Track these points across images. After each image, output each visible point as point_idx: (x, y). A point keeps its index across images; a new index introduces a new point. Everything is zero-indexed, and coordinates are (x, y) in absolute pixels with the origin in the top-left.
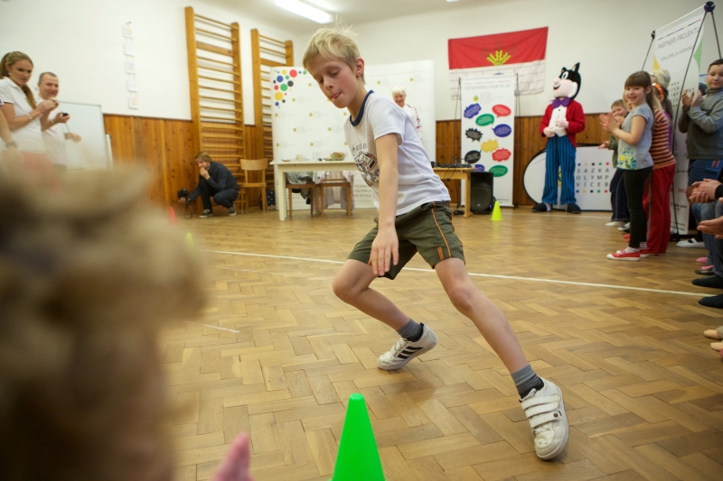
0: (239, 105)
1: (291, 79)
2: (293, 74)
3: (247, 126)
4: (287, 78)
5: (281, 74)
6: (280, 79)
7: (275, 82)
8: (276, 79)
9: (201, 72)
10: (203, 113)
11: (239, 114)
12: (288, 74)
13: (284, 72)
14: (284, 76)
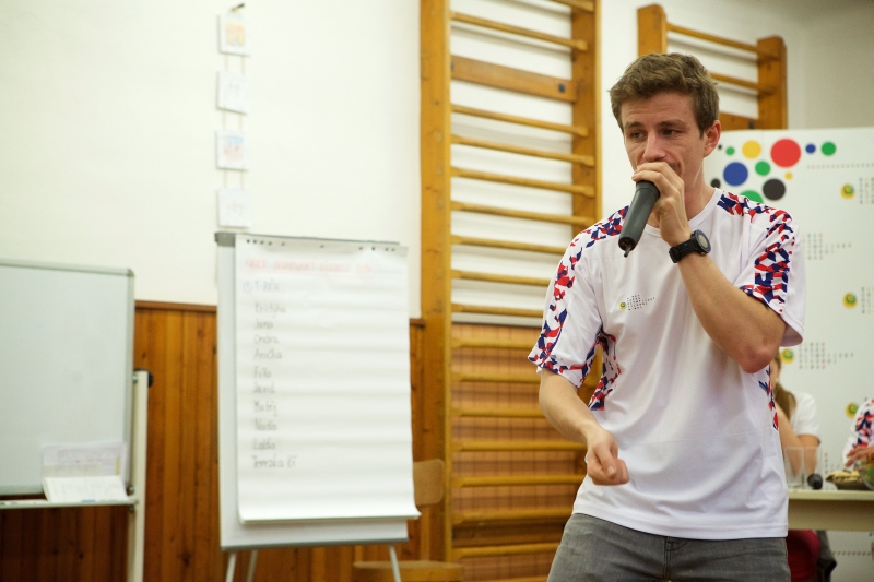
1: (777, 172)
2: (786, 153)
4: (762, 168)
5: (738, 157)
6: (736, 173)
8: (720, 176)
9: (461, 157)
12: (766, 156)
13: (752, 149)
14: (750, 165)
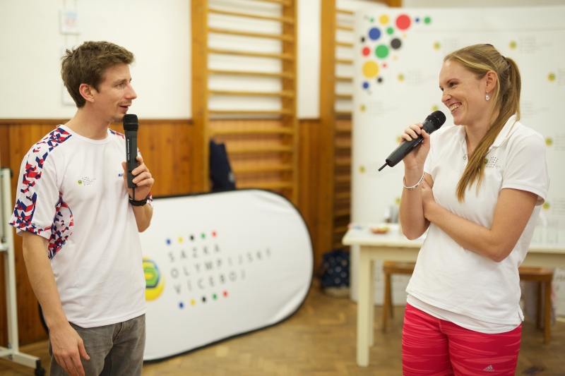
0: (289, 82)
1: (398, 34)
2: (403, 22)
3: (303, 121)
4: (390, 31)
5: (377, 24)
6: (375, 34)
7: (363, 40)
8: (365, 33)
10: (215, 105)
11: (289, 101)
12: (392, 24)
13: (384, 19)
14: (383, 28)
